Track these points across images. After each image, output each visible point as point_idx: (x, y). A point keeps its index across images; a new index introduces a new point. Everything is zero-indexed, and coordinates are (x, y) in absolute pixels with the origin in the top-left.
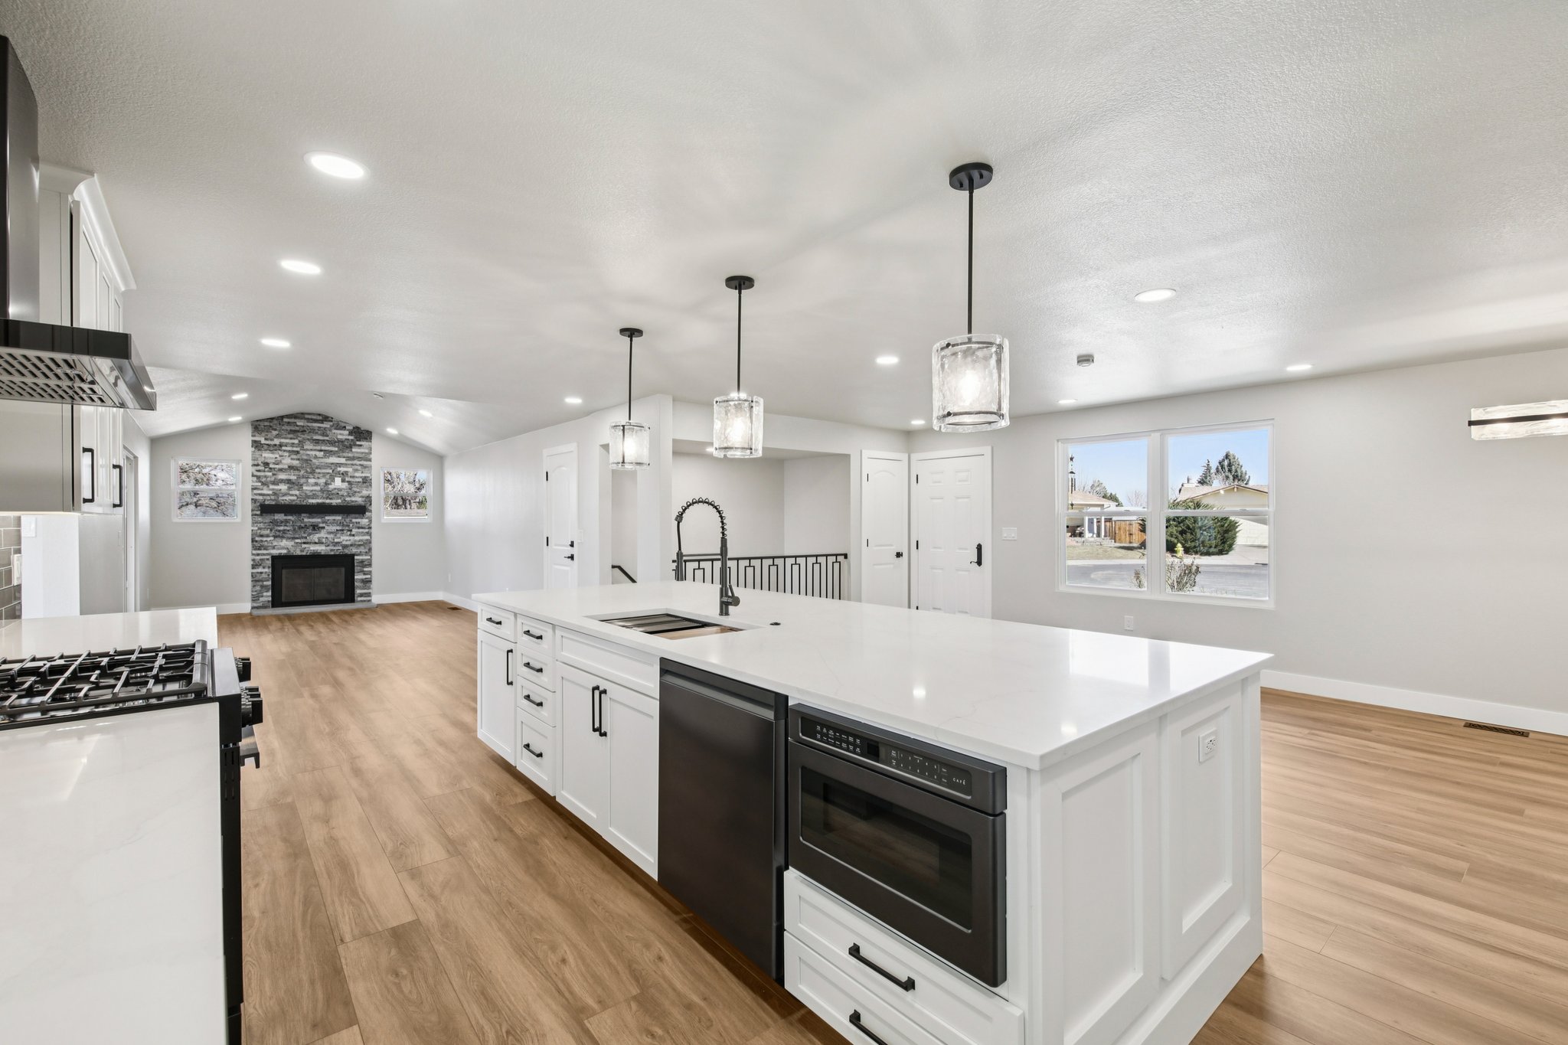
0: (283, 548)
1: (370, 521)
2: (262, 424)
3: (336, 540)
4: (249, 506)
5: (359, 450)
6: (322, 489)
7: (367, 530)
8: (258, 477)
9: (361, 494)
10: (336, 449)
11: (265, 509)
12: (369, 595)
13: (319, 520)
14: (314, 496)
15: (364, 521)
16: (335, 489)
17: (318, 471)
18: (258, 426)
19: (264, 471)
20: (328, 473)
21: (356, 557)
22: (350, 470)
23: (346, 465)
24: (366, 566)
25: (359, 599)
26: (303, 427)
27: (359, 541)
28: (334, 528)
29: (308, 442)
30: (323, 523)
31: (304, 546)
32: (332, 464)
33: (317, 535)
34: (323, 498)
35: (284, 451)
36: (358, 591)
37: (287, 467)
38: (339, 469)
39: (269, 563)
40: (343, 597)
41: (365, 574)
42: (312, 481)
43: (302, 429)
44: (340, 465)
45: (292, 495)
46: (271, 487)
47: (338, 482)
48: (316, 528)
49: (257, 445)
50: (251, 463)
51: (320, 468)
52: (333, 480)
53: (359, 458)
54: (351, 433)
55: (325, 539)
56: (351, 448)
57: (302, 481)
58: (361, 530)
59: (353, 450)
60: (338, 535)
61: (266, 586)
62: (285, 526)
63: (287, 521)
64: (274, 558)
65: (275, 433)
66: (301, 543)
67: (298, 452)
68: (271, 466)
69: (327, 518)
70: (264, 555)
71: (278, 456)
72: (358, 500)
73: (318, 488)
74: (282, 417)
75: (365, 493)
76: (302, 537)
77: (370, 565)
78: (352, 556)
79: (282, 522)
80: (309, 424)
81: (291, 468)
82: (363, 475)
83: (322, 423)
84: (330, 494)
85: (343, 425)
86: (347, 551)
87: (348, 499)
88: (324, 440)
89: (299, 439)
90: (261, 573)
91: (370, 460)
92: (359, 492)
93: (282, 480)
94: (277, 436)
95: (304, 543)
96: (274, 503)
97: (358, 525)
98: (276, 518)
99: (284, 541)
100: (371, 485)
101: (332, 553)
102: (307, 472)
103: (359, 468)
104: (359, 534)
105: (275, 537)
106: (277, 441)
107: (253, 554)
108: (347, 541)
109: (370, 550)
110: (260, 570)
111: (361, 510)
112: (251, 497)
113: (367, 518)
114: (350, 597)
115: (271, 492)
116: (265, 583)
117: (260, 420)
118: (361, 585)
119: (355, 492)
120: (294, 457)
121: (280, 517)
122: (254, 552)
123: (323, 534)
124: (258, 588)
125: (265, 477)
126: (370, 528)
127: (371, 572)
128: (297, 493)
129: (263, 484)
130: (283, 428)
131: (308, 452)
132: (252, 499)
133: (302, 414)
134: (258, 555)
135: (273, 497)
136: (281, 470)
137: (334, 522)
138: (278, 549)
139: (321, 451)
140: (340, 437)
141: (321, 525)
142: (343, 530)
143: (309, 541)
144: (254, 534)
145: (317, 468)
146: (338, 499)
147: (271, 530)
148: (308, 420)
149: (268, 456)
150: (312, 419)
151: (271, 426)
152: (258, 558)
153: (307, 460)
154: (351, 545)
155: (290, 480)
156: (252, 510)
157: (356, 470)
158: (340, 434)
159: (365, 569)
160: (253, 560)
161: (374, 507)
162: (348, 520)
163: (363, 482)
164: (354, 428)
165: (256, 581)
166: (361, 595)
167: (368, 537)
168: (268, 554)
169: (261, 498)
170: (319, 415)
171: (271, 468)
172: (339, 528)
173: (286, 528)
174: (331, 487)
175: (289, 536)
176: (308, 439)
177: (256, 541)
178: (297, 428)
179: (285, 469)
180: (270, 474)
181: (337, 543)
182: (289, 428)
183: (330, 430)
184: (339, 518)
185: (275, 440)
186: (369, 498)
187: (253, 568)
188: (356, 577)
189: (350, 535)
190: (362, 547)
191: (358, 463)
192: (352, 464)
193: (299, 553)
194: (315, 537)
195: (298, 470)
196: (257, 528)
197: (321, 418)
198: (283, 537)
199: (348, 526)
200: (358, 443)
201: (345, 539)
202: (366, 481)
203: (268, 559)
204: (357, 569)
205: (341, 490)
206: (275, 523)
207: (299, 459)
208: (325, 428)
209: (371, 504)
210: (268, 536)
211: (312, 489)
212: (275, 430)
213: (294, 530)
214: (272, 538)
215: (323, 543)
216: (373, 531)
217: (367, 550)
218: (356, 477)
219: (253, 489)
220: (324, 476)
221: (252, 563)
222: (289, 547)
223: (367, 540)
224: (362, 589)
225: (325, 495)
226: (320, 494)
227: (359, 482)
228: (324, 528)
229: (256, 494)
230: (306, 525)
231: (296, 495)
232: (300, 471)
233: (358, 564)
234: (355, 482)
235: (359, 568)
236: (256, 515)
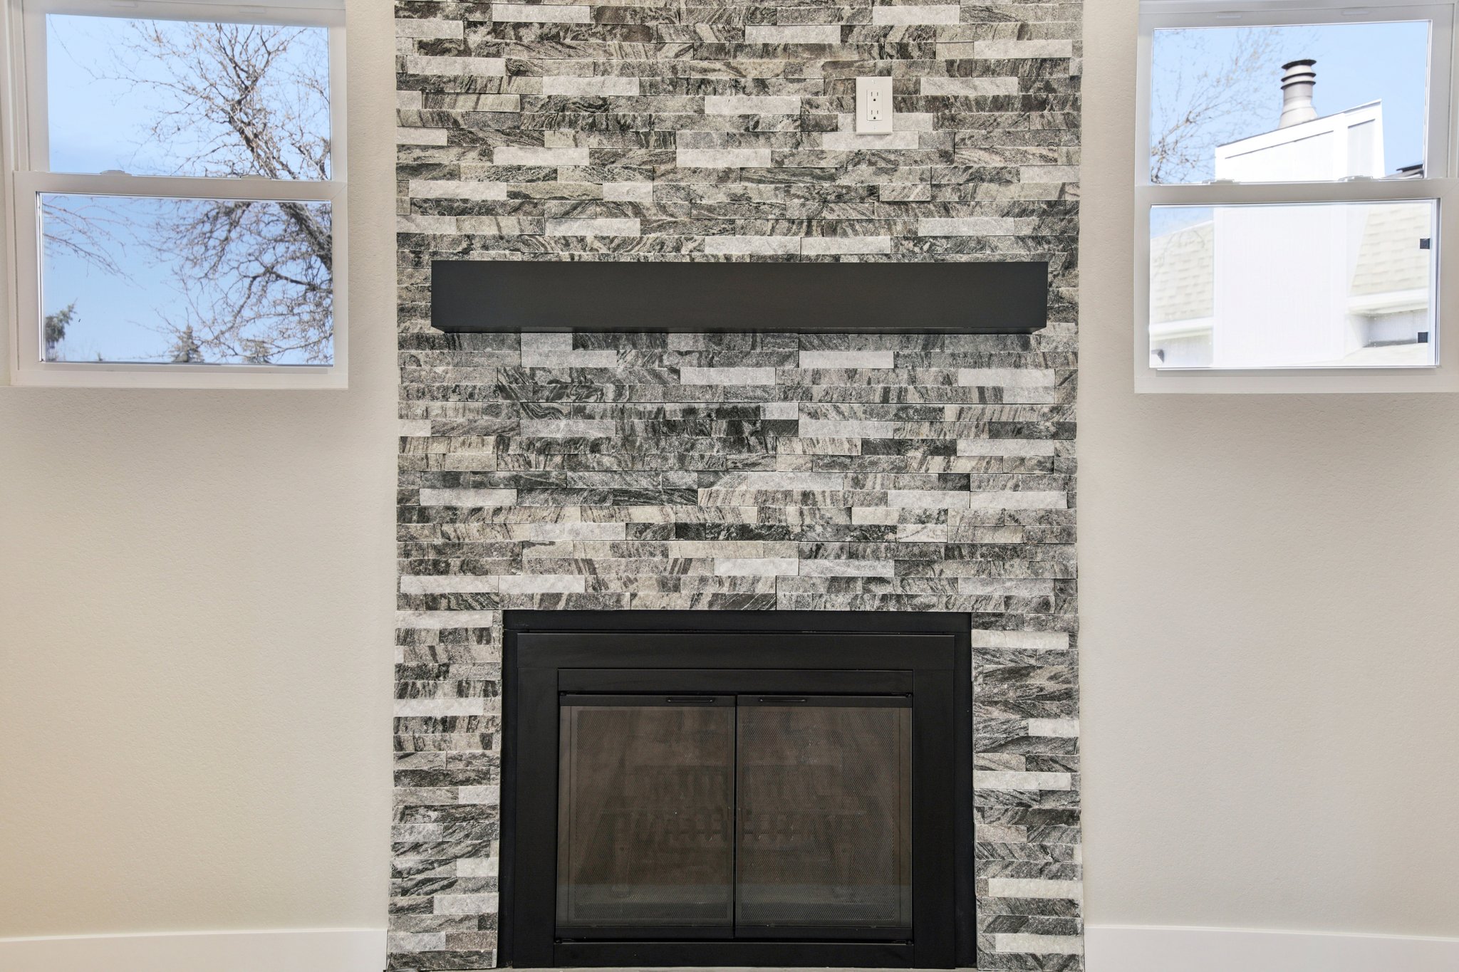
0: (567, 564)
1: (1069, 381)
3: (864, 516)
7: (1045, 448)
8: (433, 89)
9: (1007, 195)
13: (765, 376)
17: (759, 34)
20: (818, 49)
21: (981, 638)
24: (1030, 706)
27: (996, 523)
28: (848, 432)
31: (681, 548)
33: (756, 481)
39: (490, 656)
41: (1035, 763)
42: (723, 107)
45: (616, 209)
46: (506, 155)
52: (847, 102)
57: (674, 106)
58: (1010, 447)
60: (874, 483)
61: (475, 814)
62: (579, 412)
63: (585, 383)
66: (664, 532)
69: (811, 360)
70: (462, 603)
73: (756, 156)
76: (671, 494)
77: (1066, 700)
79: (560, 389)
87: (931, 226)
90: (448, 724)
95: (682, 531)
97: (991, 411)
98: (528, 362)
99: (572, 511)
100: (1073, 124)
101: (840, 603)
102: (696, 47)
105: (524, 486)
107: (406, 601)
108: (924, 517)
109: (1066, 585)
110: (441, 704)
112: (395, 225)
113: (1046, 362)
115: (497, 192)
116: (467, 796)
119: (978, 177)
122: (418, 585)
124: (427, 828)
125: (471, 86)
126: (1066, 431)
127: (1071, 745)
128: (640, 190)
132: (403, 238)
134: (431, 603)
135: (510, 225)
136: (553, 37)
138: (539, 568)
141: (775, 411)
142: (899, 446)
143: (711, 518)
146: (871, 224)
147: (503, 442)
152: (431, 622)
154: (952, 552)
155: (604, 105)
159: (1039, 727)
160: (406, 637)
162: (929, 376)
167: (1051, 499)
168: (484, 601)
169: (447, 227)
172: (879, 430)
173: (581, 428)
174: (835, 145)
177: (424, 514)
179: (578, 32)
180: (495, 67)
181: (870, 534)
187: (402, 693)
188: (982, 781)
190: (1018, 568)
193: (650, 598)
195: (648, 34)
196: (423, 430)
198: (566, 490)
199: (933, 415)
201: (909, 509)
203: (483, 635)
205: (892, 170)
209: (1070, 264)
210: (482, 481)
213: (628, 440)
214: (506, 497)
215: (784, 534)
217: (1046, 590)
218: (988, 69)
219: (409, 171)
220: (793, 75)
221: (398, 655)
222: (601, 556)
223: (1046, 517)
224: (1016, 874)
225: (796, 209)
226: (766, 193)
227: (1000, 104)
228: (789, 428)
229: (421, 206)
230: (691, 412)
231: (637, 209)
232: (661, 42)
233: (995, 689)
234: (980, 104)
235: (996, 713)
236: (421, 341)
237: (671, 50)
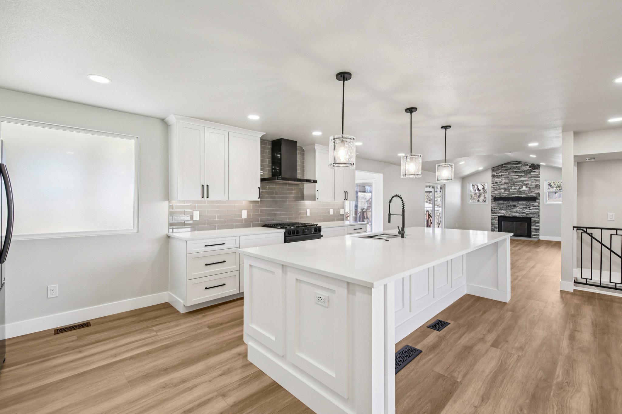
0: (502, 214)
1: (539, 204)
2: (495, 168)
3: (523, 211)
4: (490, 198)
5: (534, 174)
6: (517, 191)
7: (537, 208)
8: (494, 188)
9: (535, 192)
10: (524, 174)
11: (495, 199)
12: (538, 235)
13: (516, 203)
14: (514, 194)
15: (536, 204)
16: (523, 190)
17: (516, 184)
18: (494, 169)
19: (496, 185)
20: (520, 184)
21: (532, 219)
22: (530, 182)
23: (528, 180)
24: (536, 223)
25: (533, 236)
26: (510, 167)
27: (534, 212)
28: (522, 206)
29: (512, 173)
30: (518, 204)
31: (510, 213)
32: (522, 180)
33: (515, 209)
34: (518, 194)
35: (503, 177)
36: (533, 233)
37: (504, 183)
38: (525, 182)
39: (497, 218)
40: (526, 235)
41: (536, 226)
42: (513, 188)
43: (510, 168)
44: (525, 181)
45: (506, 194)
46: (498, 191)
47: (524, 188)
48: (515, 206)
49: (493, 176)
50: (491, 183)
51: (517, 183)
52: (522, 187)
53: (534, 177)
54: (530, 167)
55: (519, 211)
56: (530, 173)
57: (510, 188)
58: (534, 207)
59: (531, 174)
60: (524, 209)
61: (496, 227)
62: (503, 205)
63: (504, 203)
64: (499, 217)
65: (499, 171)
66: (509, 212)
67: (508, 177)
68: (498, 183)
69: (519, 202)
70: (495, 215)
71: (500, 179)
72: (533, 194)
73: (516, 190)
74: (502, 165)
75: (537, 191)
76: (509, 210)
77: (539, 223)
78: (530, 218)
79: (502, 204)
80: (513, 166)
81: (505, 183)
82: (536, 184)
83: (518, 164)
84: (521, 193)
85: (527, 164)
86: (528, 216)
87: (528, 194)
88: (518, 171)
89: (509, 172)
90: (494, 222)
91: (539, 177)
92: (534, 191)
93: (502, 188)
94: (501, 172)
95: (510, 212)
96: (499, 197)
97: (533, 205)
99: (503, 211)
100: (539, 188)
101: (522, 216)
103: (534, 181)
104: (533, 209)
105: (499, 209)
106: (500, 174)
107: (492, 215)
108: (528, 212)
109: (539, 216)
110: (494, 221)
111: (534, 199)
112: (491, 195)
113: (537, 202)
114: (529, 235)
115: (498, 193)
116: (496, 226)
117: (494, 167)
118: (534, 231)
119: (532, 191)
120: (507, 179)
121: (501, 202)
122: (492, 214)
123: (518, 209)
124: (493, 227)
125: (496, 187)
126: (539, 207)
127: (539, 225)
128: (508, 193)
129: (495, 190)
130: (503, 169)
131: (512, 177)
133: (510, 162)
134: (493, 215)
135: (499, 195)
136: (502, 184)
137: (522, 204)
138: (500, 214)
139: (517, 176)
140: (525, 169)
141: (517, 205)
142: (526, 207)
143: (512, 211)
144: (492, 208)
145: (516, 183)
146: (524, 194)
147: (498, 207)
148: (512, 164)
149: (497, 180)
150: (513, 164)
151: (498, 169)
152: (493, 216)
153: (511, 180)
154: (530, 214)
155: (505, 188)
156: (492, 200)
157: (533, 182)
158: (526, 168)
160: (492, 217)
161: (541, 198)
162: (528, 203)
163: (536, 187)
164: (532, 164)
165: (493, 225)
166: (534, 235)
167: (538, 211)
168: (497, 215)
169: (495, 195)
170: (517, 161)
171: (498, 184)
172: (524, 206)
173: (503, 206)
174: (521, 190)
175: (504, 209)
176: (512, 172)
177: (493, 211)
178: (508, 168)
180: (498, 186)
181: (524, 212)
182: (505, 168)
183: (521, 167)
184: (524, 202)
185: (500, 173)
186: (538, 194)
187: (491, 220)
188: (532, 227)
189: (530, 209)
190: (535, 215)
191: (533, 179)
192: (531, 180)
193: (508, 215)
194: (515, 210)
196: (493, 206)
197: (517, 163)
198: (502, 209)
199: (529, 206)
200: (533, 171)
201: (527, 211)
202: (537, 187)
203: (497, 217)
204: (532, 224)
205: (526, 191)
206: (499, 204)
207: (508, 180)
208: (519, 167)
209: (539, 196)
210: (497, 209)
211: (513, 191)
212: (500, 170)
213: (506, 207)
214: (498, 210)
215: (518, 212)
216: (541, 208)
217: (537, 216)
218: (533, 185)
219: (492, 192)
220: (518, 186)
221: (491, 218)
222: (504, 213)
223: (537, 212)
224: (535, 232)
225: (518, 193)
226: (516, 193)
227: (534, 187)
228: (518, 206)
229: (493, 194)
230: (511, 205)
231: (507, 194)
232: (509, 184)
233: (533, 222)
234: (532, 187)
235: (533, 223)
236: (493, 201)
237: (510, 185)
